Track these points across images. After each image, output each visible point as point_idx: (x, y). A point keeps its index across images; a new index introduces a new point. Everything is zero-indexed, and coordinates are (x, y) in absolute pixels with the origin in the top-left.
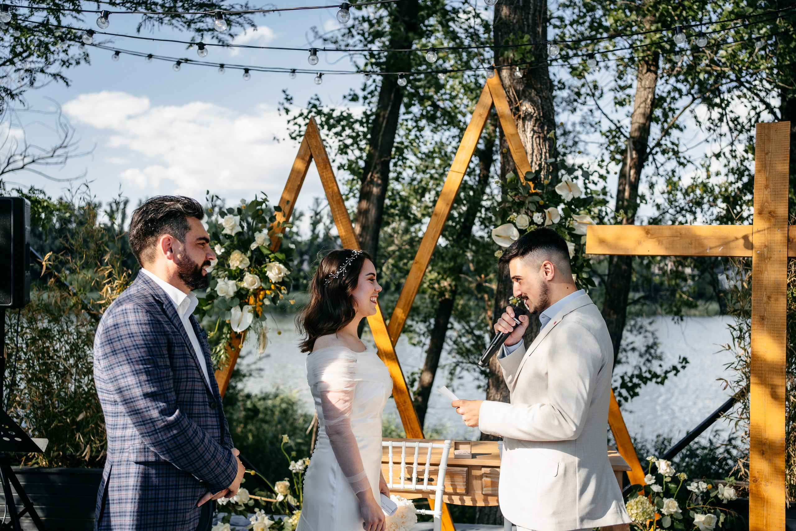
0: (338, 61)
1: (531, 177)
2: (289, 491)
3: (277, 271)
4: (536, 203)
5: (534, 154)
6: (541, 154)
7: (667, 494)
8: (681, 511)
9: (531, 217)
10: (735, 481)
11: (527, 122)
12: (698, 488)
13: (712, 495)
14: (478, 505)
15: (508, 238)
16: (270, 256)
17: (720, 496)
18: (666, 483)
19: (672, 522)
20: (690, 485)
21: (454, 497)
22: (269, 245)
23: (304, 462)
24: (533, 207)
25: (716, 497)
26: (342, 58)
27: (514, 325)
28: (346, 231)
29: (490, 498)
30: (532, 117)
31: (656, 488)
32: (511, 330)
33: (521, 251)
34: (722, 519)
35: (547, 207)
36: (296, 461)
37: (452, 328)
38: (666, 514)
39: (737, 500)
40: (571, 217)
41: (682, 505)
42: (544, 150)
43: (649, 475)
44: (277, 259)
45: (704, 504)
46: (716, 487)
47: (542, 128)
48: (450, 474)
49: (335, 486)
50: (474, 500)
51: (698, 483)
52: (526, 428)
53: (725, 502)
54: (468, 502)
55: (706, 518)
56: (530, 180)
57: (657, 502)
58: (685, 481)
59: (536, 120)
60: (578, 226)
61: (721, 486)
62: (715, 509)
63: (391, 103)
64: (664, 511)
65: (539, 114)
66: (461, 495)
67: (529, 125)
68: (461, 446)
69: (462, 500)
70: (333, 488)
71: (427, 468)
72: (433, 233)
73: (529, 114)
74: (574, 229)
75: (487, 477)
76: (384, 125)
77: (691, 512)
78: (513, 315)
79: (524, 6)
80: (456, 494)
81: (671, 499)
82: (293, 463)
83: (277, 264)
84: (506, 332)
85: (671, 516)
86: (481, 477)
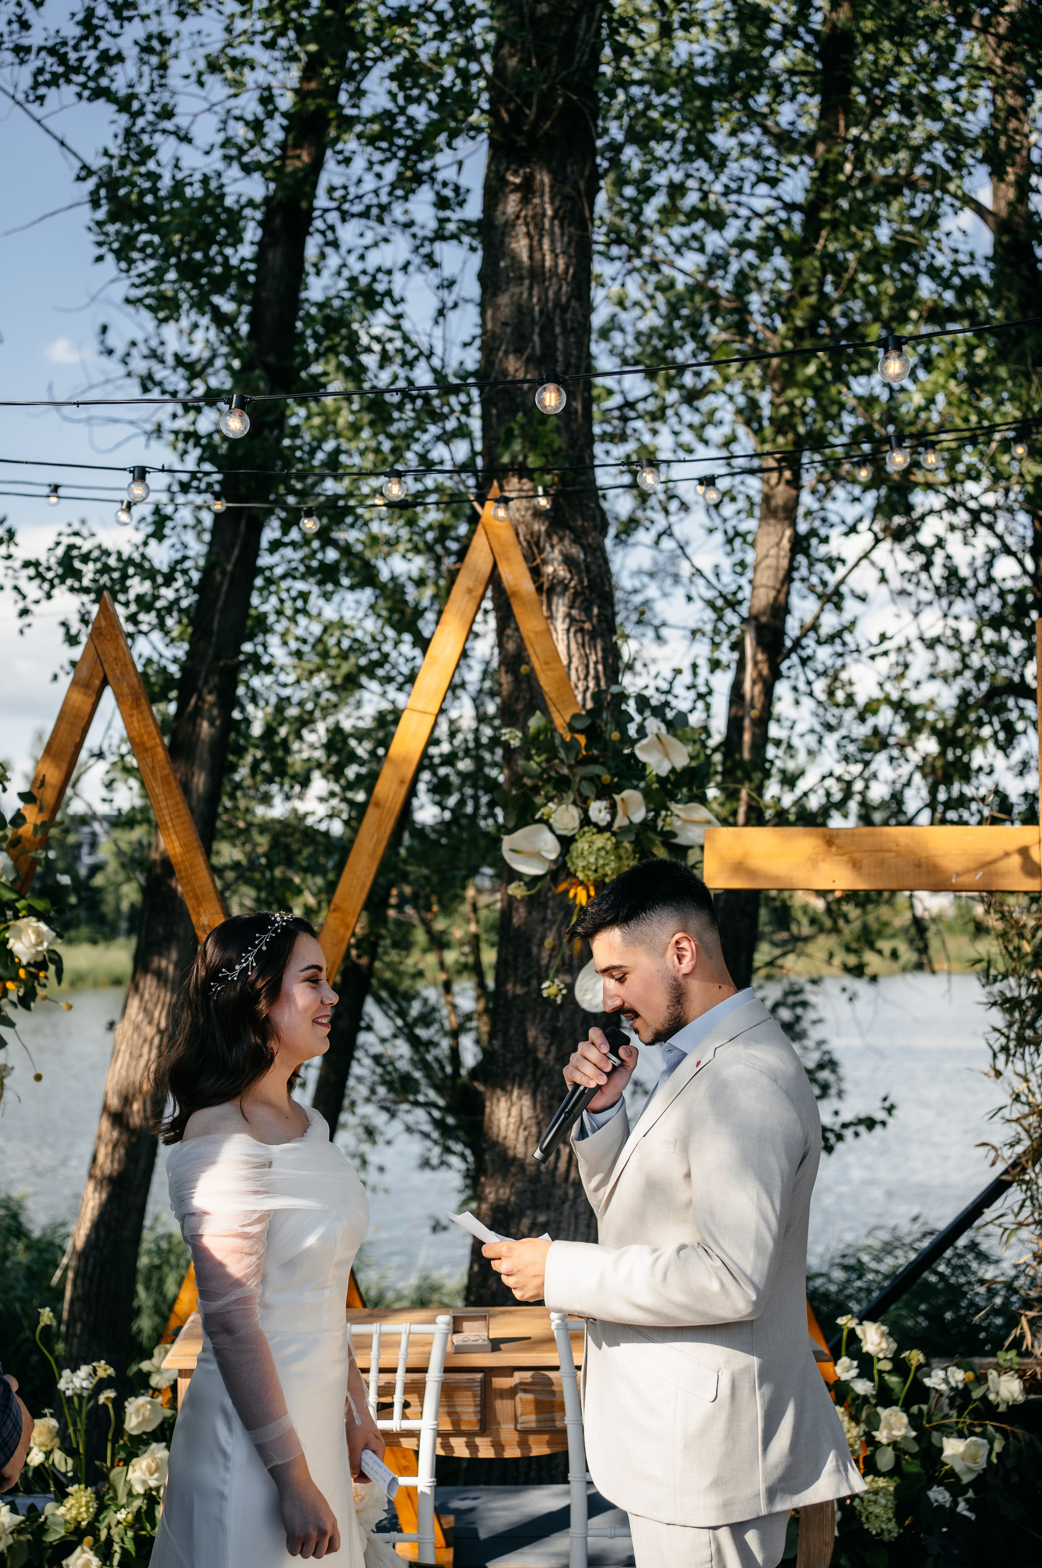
0: (119, 445)
1: (579, 725)
2: (57, 1441)
3: (33, 938)
4: (594, 779)
5: (573, 667)
6: (587, 667)
7: (885, 1397)
8: (913, 1434)
9: (586, 811)
10: (1017, 1360)
11: (555, 600)
12: (946, 1381)
13: (976, 1394)
14: (508, 1454)
15: (537, 856)
16: (19, 905)
17: (992, 1397)
18: (880, 1372)
19: (898, 1459)
20: (929, 1376)
21: (454, 1441)
22: (14, 882)
23: (95, 1370)
24: (588, 790)
25: (984, 1398)
26: (128, 439)
27: (608, 1069)
28: (183, 845)
29: (532, 1438)
30: (566, 587)
31: (863, 1387)
32: (603, 1080)
33: (623, 912)
34: (998, 1447)
35: (619, 789)
36: (74, 1369)
37: (369, 1028)
38: (884, 1441)
39: (1027, 1402)
40: (667, 809)
41: (915, 1422)
42: (593, 658)
43: (845, 1361)
44: (32, 912)
45: (959, 1416)
46: (981, 1379)
47: (587, 611)
48: (447, 1391)
49: (229, 1450)
50: (498, 1445)
51: (945, 1369)
52: (647, 1300)
53: (1002, 1408)
54: (486, 1452)
55: (968, 1447)
56: (579, 731)
57: (868, 1417)
58: (920, 1367)
59: (576, 595)
60: (682, 828)
61: (993, 1374)
62: (984, 1426)
63: (239, 542)
64: (882, 1436)
65: (581, 581)
66: (470, 1435)
67: (561, 607)
68: (466, 1325)
69: (472, 1447)
70: (225, 1454)
71: (400, 1378)
72: (371, 846)
73: (561, 582)
74: (674, 835)
75: (525, 1391)
76: (225, 588)
77: (935, 1434)
78: (605, 1049)
79: (544, 355)
80: (458, 1433)
81: (895, 1408)
82: (67, 1373)
83: (32, 921)
84: (593, 1085)
85: (894, 1444)
86: (511, 1393)
